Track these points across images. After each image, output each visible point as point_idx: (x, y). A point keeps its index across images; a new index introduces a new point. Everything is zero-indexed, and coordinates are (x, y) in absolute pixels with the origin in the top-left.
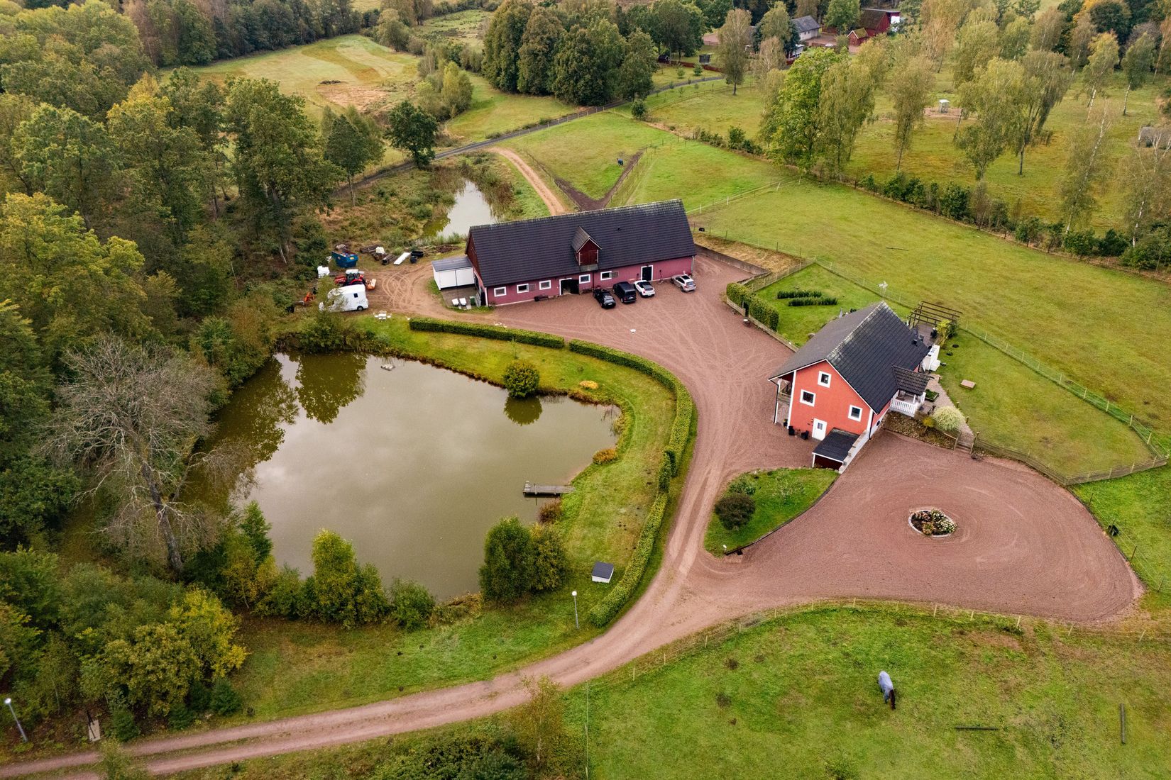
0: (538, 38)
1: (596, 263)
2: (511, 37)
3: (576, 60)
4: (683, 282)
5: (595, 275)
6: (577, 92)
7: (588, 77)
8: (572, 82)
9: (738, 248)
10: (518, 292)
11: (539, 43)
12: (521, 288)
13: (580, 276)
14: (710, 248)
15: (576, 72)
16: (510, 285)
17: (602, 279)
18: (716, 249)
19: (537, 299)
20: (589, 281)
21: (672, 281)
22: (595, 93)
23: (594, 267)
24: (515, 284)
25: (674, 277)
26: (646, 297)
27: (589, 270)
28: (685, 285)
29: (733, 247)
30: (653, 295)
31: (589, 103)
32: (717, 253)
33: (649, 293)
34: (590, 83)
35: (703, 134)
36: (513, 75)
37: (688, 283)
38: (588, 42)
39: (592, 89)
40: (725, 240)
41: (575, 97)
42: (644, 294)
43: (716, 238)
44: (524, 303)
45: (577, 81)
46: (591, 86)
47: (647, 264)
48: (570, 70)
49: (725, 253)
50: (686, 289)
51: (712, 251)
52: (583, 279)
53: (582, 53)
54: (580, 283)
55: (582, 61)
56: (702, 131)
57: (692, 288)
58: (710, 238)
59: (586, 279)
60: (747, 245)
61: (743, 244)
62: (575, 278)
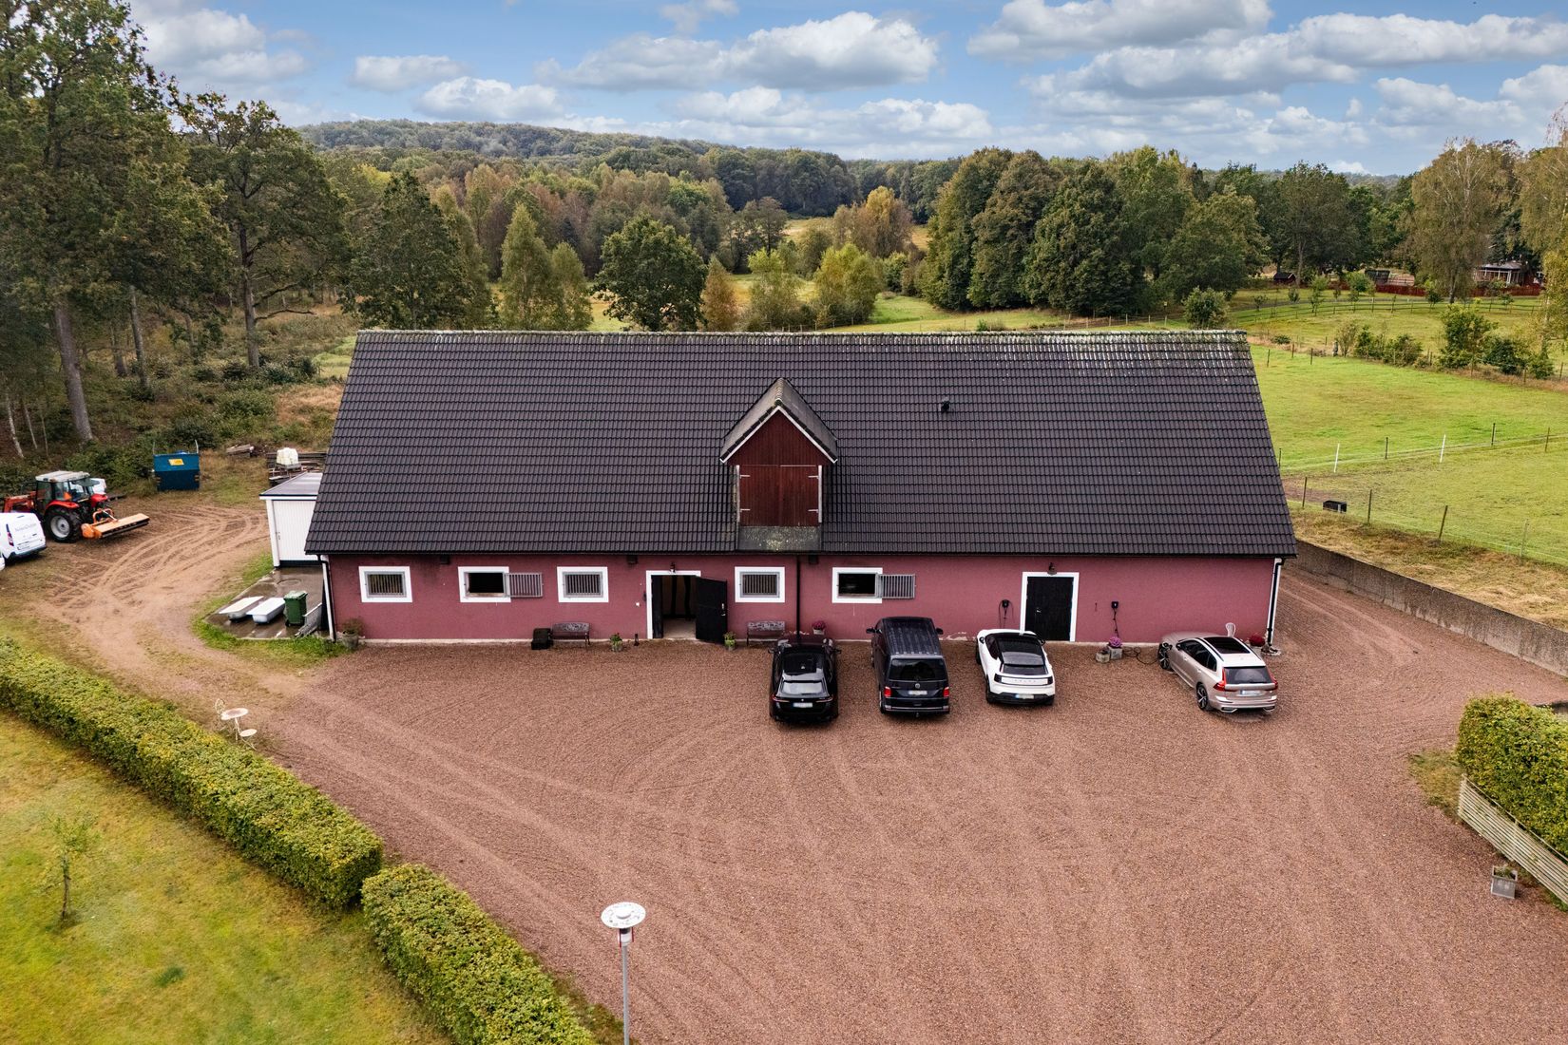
0: (1013, 196)
1: (812, 520)
2: (968, 205)
3: (1077, 222)
4: (1211, 664)
5: (809, 575)
6: (1072, 286)
7: (1098, 252)
8: (1063, 264)
9: (1505, 573)
10: (465, 597)
11: (1014, 205)
12: (479, 584)
13: (740, 571)
14: (1368, 561)
15: (1074, 247)
16: (432, 562)
17: (836, 599)
18: (1396, 566)
19: (544, 640)
20: (780, 598)
21: (1163, 658)
22: (1113, 290)
23: (805, 538)
24: (449, 559)
25: (1173, 640)
26: (1008, 703)
27: (774, 544)
28: (1214, 677)
29: (1477, 568)
30: (1041, 703)
31: (1097, 310)
32: (1397, 578)
33: (1025, 687)
34: (1102, 267)
35: (1365, 340)
36: (963, 274)
37: (1232, 673)
38: (1109, 188)
39: (1107, 281)
40: (1437, 543)
41: (1068, 297)
42: (997, 688)
43: (1396, 535)
44: (490, 648)
45: (1076, 263)
46: (1104, 273)
47: (1052, 560)
48: (1062, 243)
49: (1440, 583)
50: (1221, 700)
51: (1378, 572)
52: (754, 585)
53: (1094, 208)
54: (739, 598)
55: (1088, 222)
56: (1360, 331)
57: (1249, 696)
58: (1365, 532)
59: (767, 585)
60: (1545, 565)
61: (1522, 560)
62: (715, 573)
